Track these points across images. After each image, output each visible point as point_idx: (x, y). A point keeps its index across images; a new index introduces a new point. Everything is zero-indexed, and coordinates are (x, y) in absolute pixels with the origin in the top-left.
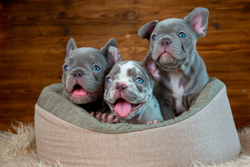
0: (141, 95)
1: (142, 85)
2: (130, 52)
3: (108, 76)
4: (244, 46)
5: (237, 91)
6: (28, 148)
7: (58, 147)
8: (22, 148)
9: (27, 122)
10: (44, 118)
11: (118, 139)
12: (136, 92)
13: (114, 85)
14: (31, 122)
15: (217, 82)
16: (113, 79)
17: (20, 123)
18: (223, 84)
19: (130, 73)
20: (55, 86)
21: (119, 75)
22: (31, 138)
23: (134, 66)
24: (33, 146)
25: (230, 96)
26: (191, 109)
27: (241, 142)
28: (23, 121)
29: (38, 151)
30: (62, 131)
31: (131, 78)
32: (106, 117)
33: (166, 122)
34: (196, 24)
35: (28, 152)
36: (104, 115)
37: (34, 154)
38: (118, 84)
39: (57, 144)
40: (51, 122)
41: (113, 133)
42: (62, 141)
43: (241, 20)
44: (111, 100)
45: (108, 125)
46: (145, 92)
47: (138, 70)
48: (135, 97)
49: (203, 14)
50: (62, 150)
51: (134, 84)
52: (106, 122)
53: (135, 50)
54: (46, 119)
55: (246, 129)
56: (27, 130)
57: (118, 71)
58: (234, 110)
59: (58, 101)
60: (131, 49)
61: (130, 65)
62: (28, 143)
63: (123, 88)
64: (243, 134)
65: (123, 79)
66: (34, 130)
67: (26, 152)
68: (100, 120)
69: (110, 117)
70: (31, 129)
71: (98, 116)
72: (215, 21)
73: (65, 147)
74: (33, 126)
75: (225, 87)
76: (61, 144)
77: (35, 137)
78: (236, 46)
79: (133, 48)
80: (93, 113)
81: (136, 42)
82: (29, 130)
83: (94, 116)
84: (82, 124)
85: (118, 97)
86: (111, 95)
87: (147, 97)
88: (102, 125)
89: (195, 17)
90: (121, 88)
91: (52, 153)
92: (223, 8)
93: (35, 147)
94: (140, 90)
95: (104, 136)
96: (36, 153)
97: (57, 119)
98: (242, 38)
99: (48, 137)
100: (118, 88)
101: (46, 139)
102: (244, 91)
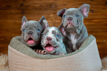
0: (58, 43)
1: (58, 38)
2: (53, 22)
3: (43, 33)
4: (104, 20)
5: (101, 41)
6: (5, 65)
7: (19, 65)
8: (2, 65)
9: (5, 53)
10: (12, 51)
11: (46, 61)
12: (56, 41)
13: (46, 38)
14: (6, 53)
15: (92, 37)
16: (45, 35)
17: (1, 54)
18: (94, 37)
19: (53, 32)
20: (18, 37)
21: (48, 33)
22: (6, 61)
23: (55, 29)
24: (7, 64)
25: (98, 43)
26: (79, 48)
27: (102, 64)
28: (3, 53)
29: (9, 66)
30: (21, 57)
31: (53, 35)
32: (41, 52)
33: (68, 54)
34: (83, 11)
35: (5, 67)
36: (40, 51)
37: (7, 68)
38: (48, 37)
39: (18, 63)
40: (15, 53)
41: (44, 59)
42: (20, 62)
43: (103, 9)
44: (44, 45)
45: (42, 55)
46: (59, 41)
47: (57, 31)
48: (55, 44)
49: (87, 7)
50: (20, 66)
51: (55, 37)
52: (41, 54)
53: (55, 22)
54: (13, 52)
55: (105, 58)
56: (4, 57)
57: (48, 31)
58: (100, 50)
59: (19, 44)
60: (53, 21)
61: (53, 29)
62: (5, 63)
63: (50, 39)
64: (103, 60)
65: (50, 35)
66: (8, 57)
67: (4, 67)
68: (38, 53)
69: (43, 51)
70: (6, 56)
71: (37, 51)
72: (91, 9)
73: (22, 65)
74: (7, 55)
75: (95, 39)
76: (20, 64)
77: (8, 60)
78: (101, 20)
79: (54, 21)
80: (35, 50)
81: (55, 18)
82: (5, 57)
83: (35, 51)
84: (29, 55)
85: (48, 43)
86: (44, 42)
87: (60, 44)
88: (39, 55)
89: (83, 8)
90: (49, 39)
91: (16, 68)
92: (95, 3)
93: (8, 65)
94: (58, 40)
95: (40, 60)
96: (8, 67)
97: (18, 52)
98: (104, 17)
99: (14, 60)
100: (48, 39)
101: (13, 61)
102: (104, 41)
